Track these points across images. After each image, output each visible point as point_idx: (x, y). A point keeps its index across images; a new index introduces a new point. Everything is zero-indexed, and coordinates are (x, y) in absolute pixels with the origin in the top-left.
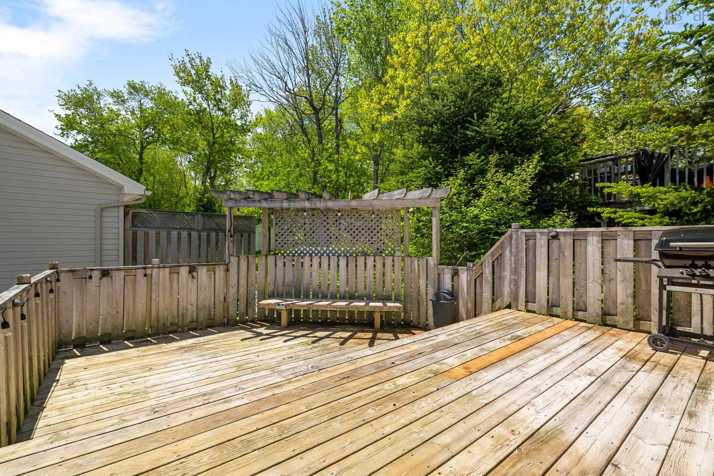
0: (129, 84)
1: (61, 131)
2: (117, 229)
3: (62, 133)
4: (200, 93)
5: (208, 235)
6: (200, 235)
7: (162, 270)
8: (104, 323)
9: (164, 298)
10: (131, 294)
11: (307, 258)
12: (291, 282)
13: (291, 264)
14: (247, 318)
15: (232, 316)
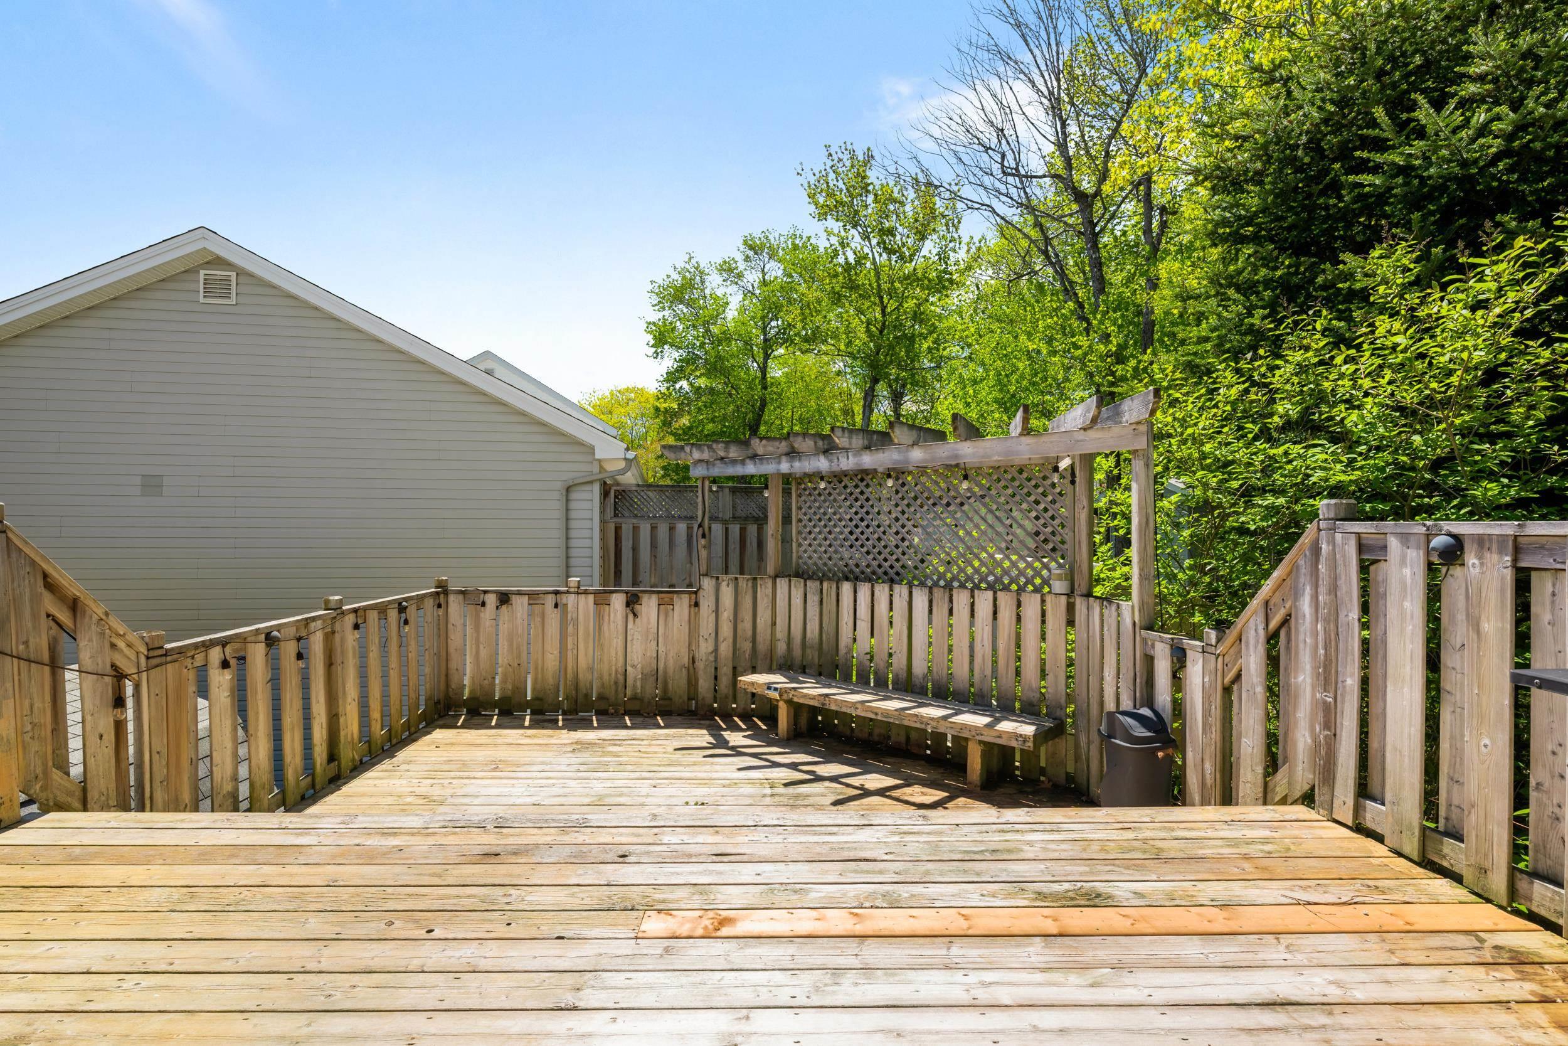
0: (745, 242)
1: (653, 350)
2: (589, 522)
3: (656, 352)
4: (854, 227)
5: (743, 530)
6: (727, 529)
7: (582, 597)
8: (504, 681)
9: (586, 649)
10: (540, 636)
11: (846, 587)
12: (817, 641)
13: (817, 598)
14: (734, 706)
15: (703, 699)
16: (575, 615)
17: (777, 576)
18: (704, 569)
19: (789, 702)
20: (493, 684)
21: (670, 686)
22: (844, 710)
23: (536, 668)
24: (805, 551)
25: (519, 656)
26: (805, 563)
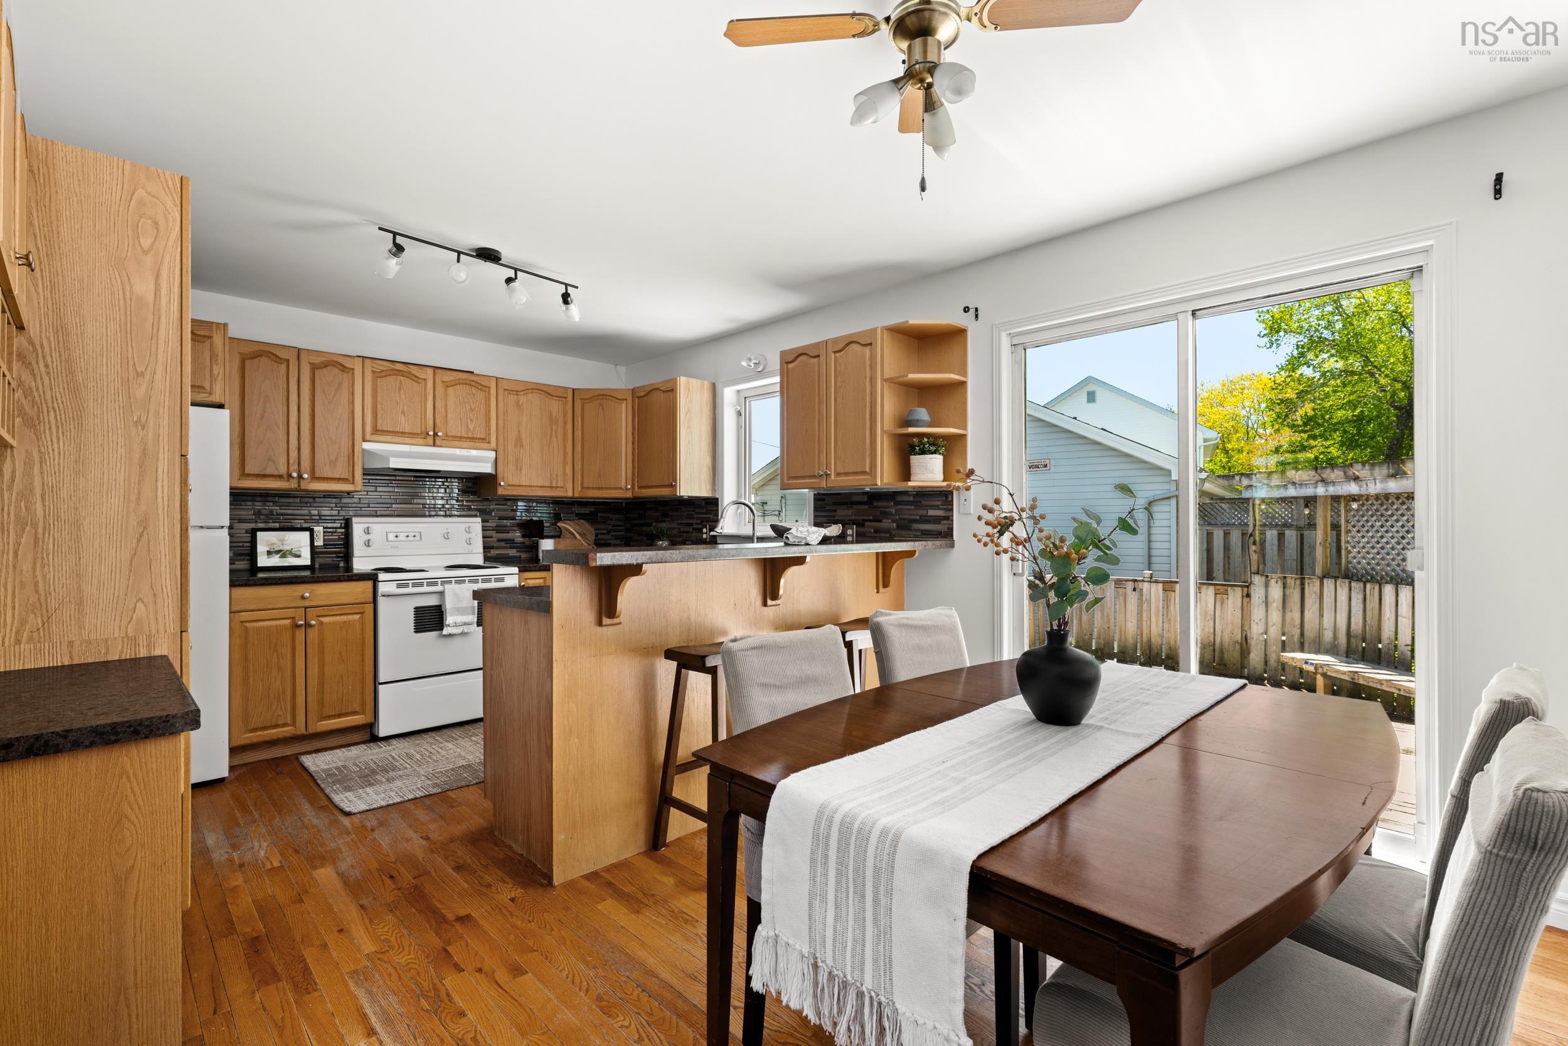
6: (1302, 535)
8: (1099, 638)
9: (1157, 621)
10: (1123, 610)
11: (1388, 589)
12: (1360, 632)
13: (1361, 597)
14: (1283, 678)
15: (1255, 668)
16: (1148, 597)
17: (1324, 577)
18: (1254, 568)
19: (1324, 675)
20: (1091, 639)
21: (1226, 656)
22: (1371, 684)
23: (1121, 631)
24: (1354, 557)
25: (1108, 622)
26: (1354, 568)
